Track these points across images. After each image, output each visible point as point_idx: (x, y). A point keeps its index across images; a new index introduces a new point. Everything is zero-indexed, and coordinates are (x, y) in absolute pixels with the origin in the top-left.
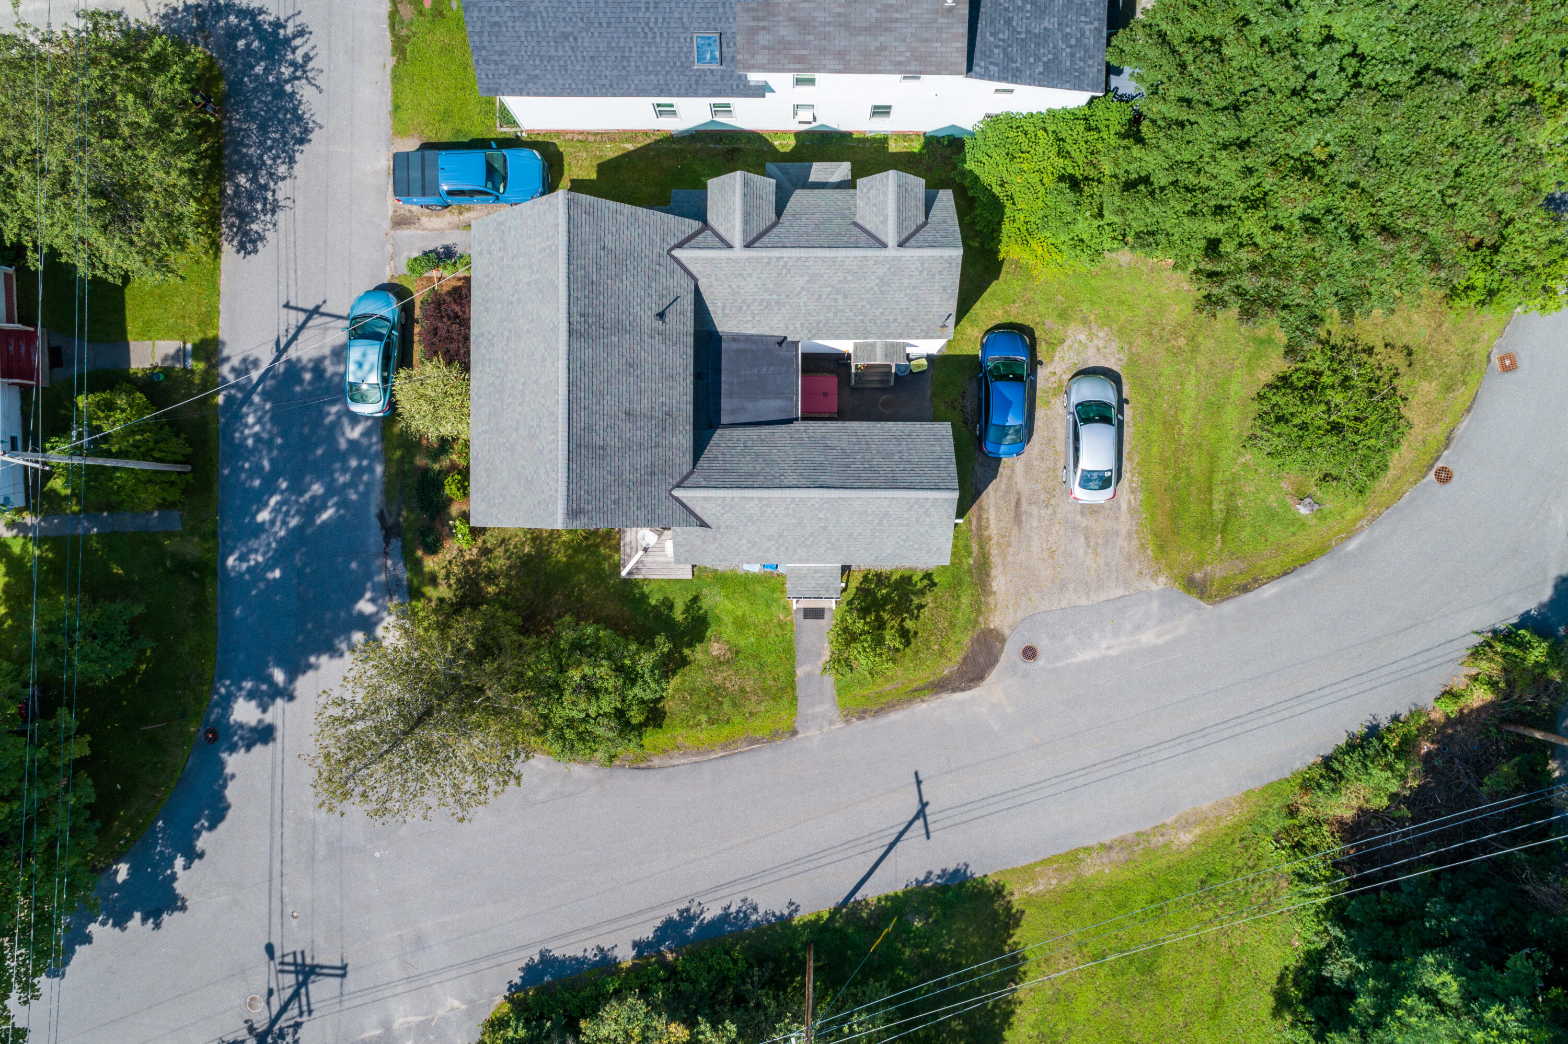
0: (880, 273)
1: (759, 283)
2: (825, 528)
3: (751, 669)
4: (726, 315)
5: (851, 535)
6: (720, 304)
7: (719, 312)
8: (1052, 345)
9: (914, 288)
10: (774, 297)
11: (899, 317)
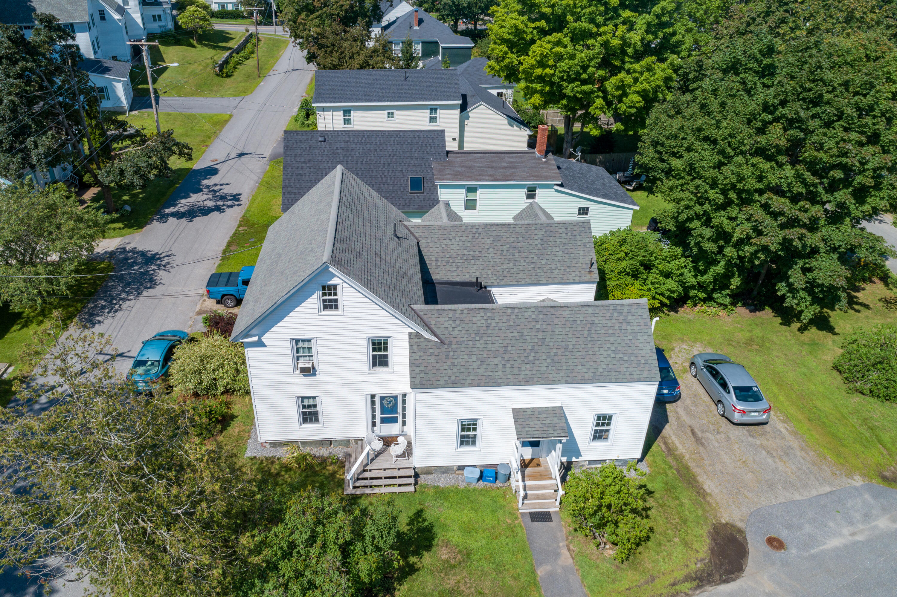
0: (540, 235)
1: (460, 243)
2: (543, 341)
3: (486, 569)
4: (438, 267)
5: (566, 348)
6: (434, 259)
7: (434, 264)
9: (565, 245)
10: (471, 253)
11: (559, 265)
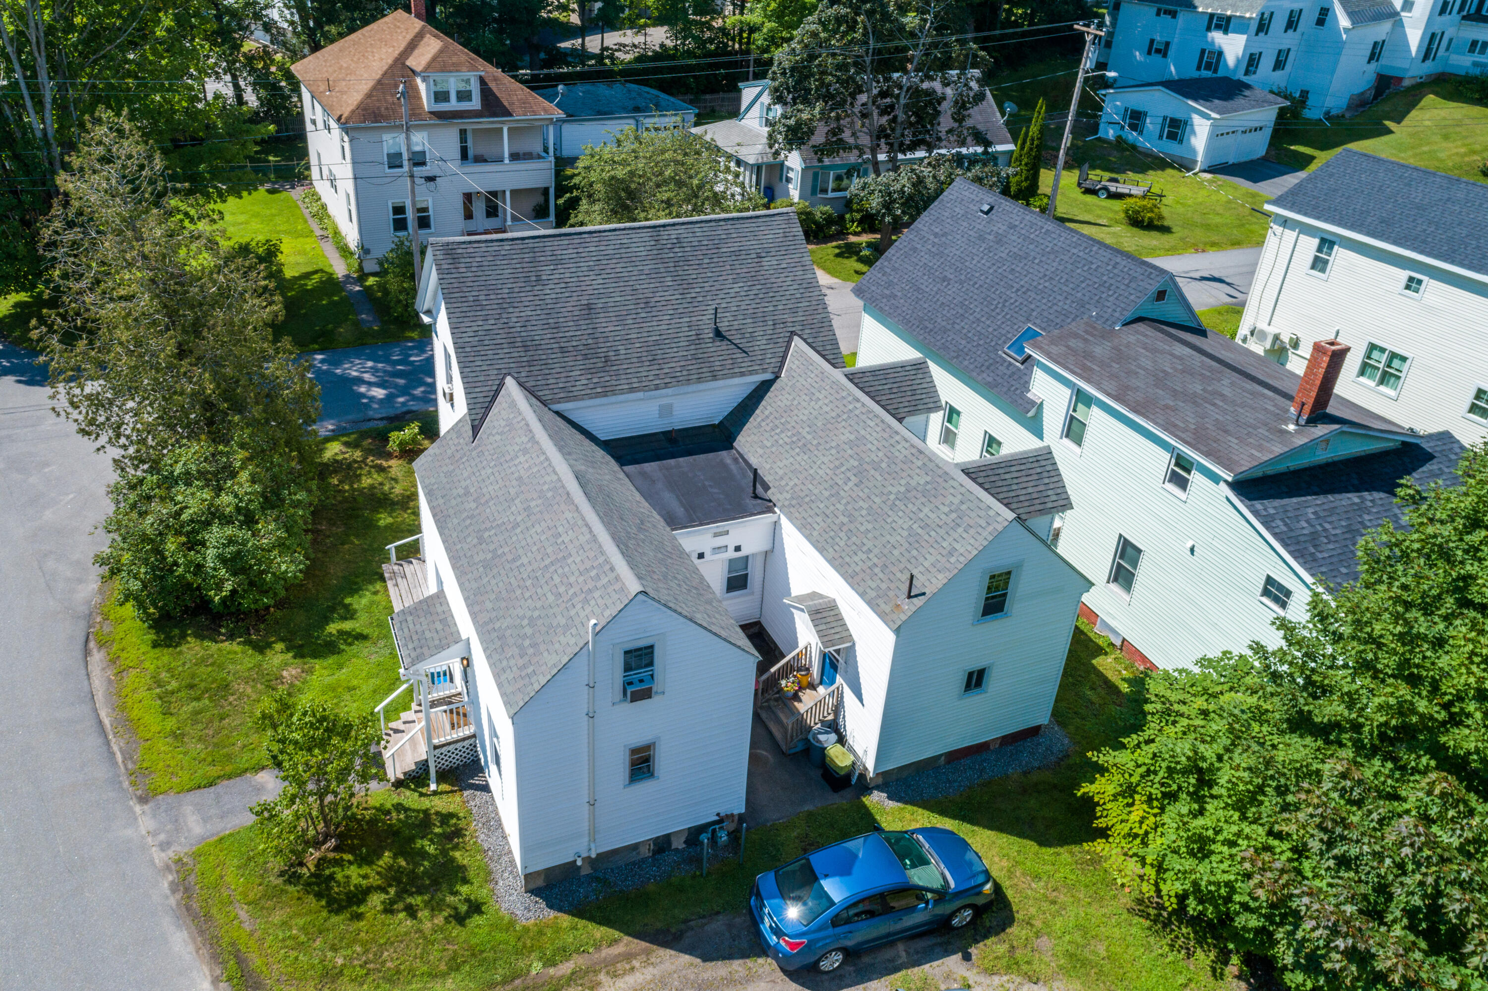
8: (1012, 965)
